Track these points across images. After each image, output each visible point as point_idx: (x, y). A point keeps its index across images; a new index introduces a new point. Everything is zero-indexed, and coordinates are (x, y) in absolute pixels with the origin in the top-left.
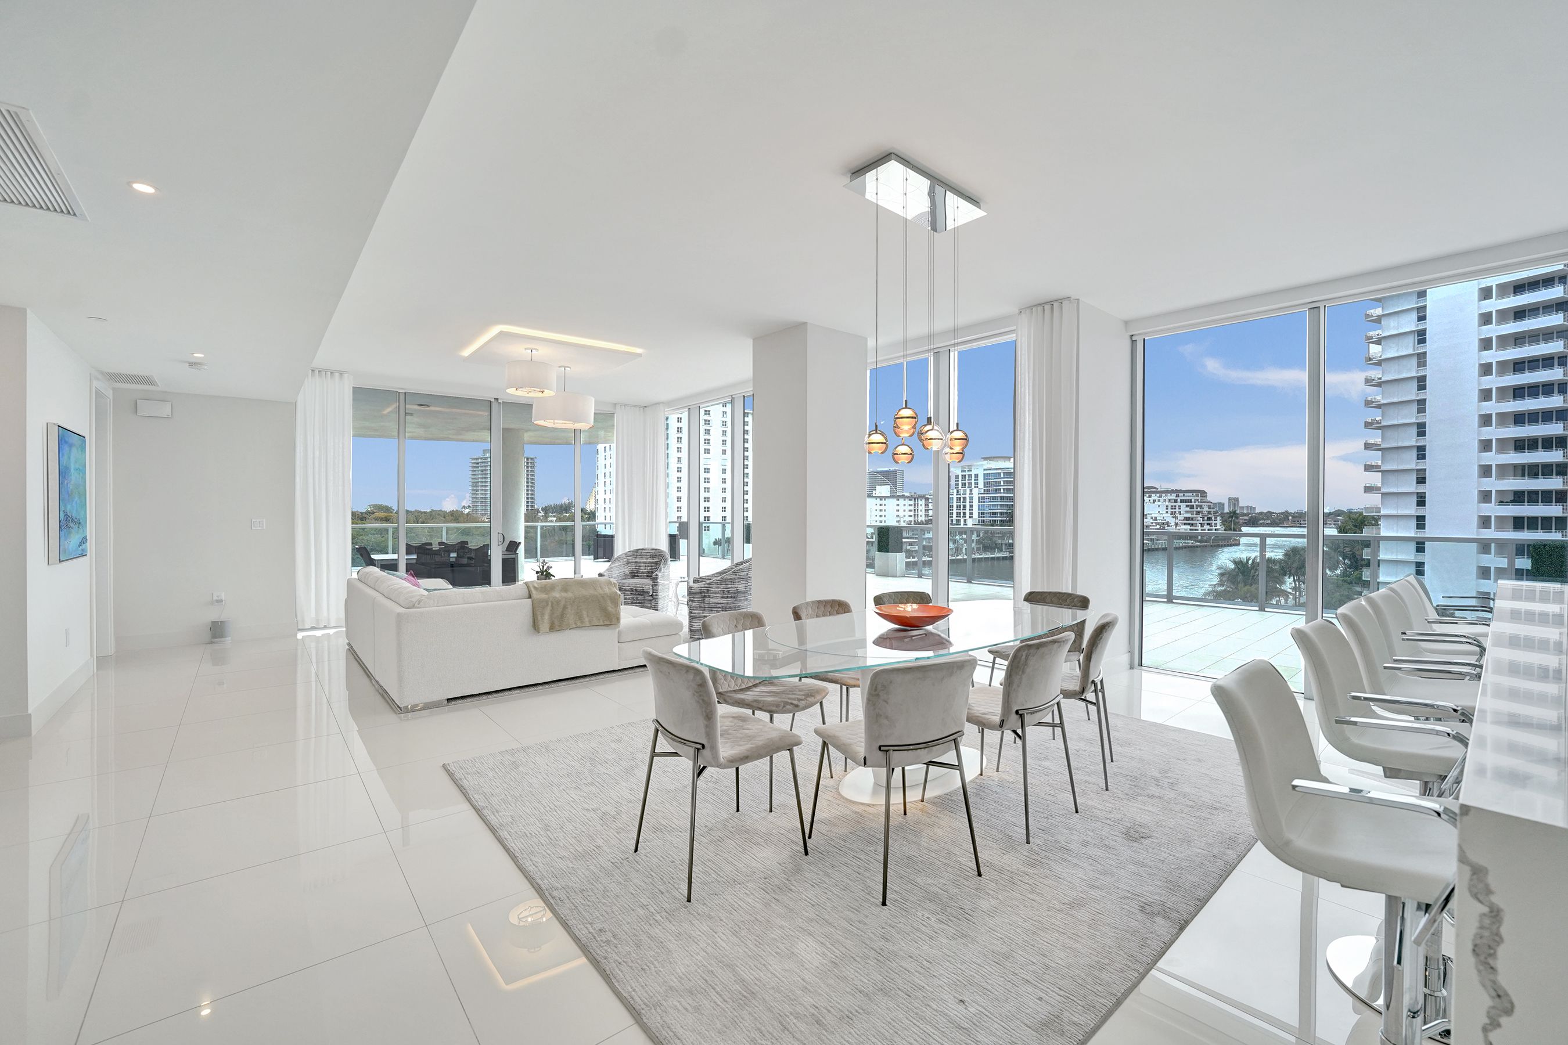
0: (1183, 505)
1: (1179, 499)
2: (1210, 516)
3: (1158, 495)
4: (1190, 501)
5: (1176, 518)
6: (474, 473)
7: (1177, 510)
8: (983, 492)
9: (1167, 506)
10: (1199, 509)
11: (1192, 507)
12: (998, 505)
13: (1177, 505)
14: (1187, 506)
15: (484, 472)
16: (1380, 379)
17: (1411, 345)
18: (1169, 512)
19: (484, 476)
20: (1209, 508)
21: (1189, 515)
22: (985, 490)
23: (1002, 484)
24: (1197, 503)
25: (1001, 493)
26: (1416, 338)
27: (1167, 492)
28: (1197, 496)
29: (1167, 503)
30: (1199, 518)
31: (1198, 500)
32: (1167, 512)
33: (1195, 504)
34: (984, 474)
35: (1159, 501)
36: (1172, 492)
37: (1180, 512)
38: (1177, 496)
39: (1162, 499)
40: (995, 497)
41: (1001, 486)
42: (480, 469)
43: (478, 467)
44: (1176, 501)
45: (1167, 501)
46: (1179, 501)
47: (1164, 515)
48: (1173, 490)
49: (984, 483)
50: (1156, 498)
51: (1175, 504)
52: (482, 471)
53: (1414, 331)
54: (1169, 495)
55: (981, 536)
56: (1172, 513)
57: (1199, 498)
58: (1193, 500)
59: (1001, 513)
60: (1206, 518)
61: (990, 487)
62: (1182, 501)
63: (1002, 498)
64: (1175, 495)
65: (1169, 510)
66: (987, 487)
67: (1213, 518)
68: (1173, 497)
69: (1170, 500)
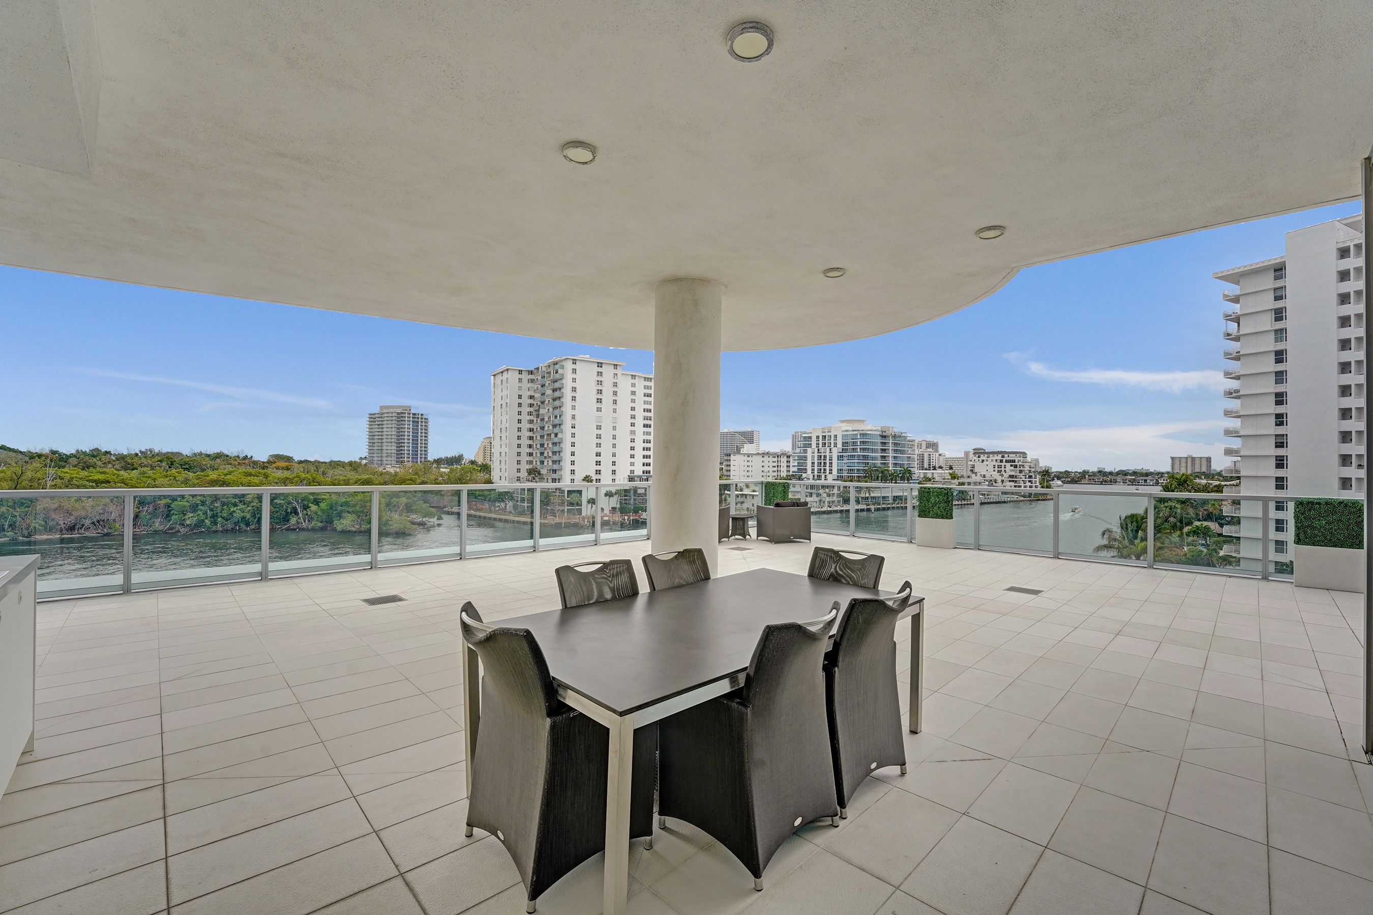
0: (1008, 465)
1: (1004, 460)
2: (1031, 474)
3: (986, 456)
4: (1014, 461)
5: (1002, 475)
6: (371, 427)
7: (1003, 469)
8: (841, 451)
9: (994, 466)
10: (1021, 469)
11: (1016, 466)
12: (855, 462)
13: (1003, 464)
14: (1011, 466)
15: (381, 426)
16: (1239, 352)
17: (1269, 322)
18: (996, 471)
19: (380, 430)
20: (1030, 468)
21: (1013, 473)
22: (843, 449)
23: (859, 444)
24: (1020, 463)
25: (857, 452)
26: (1274, 316)
27: (993, 453)
28: (1020, 457)
29: (994, 463)
30: (1022, 476)
31: (1020, 460)
32: (994, 470)
33: (1018, 464)
34: (843, 435)
35: (987, 460)
36: (998, 453)
37: (1005, 471)
38: (1003, 457)
39: (990, 459)
40: (853, 455)
41: (857, 446)
42: (377, 423)
43: (375, 421)
44: (1001, 461)
45: (995, 461)
46: (1004, 461)
47: (992, 473)
48: (999, 452)
49: (843, 442)
50: (985, 458)
51: (1001, 464)
52: (379, 425)
53: (1272, 310)
54: (996, 455)
55: (841, 490)
56: (999, 472)
57: (1021, 459)
58: (1016, 461)
59: (858, 470)
60: (1027, 476)
61: (847, 446)
62: (1007, 461)
63: (857, 456)
64: (1001, 455)
65: (996, 469)
66: (845, 446)
67: (1033, 476)
68: (999, 457)
69: (996, 460)
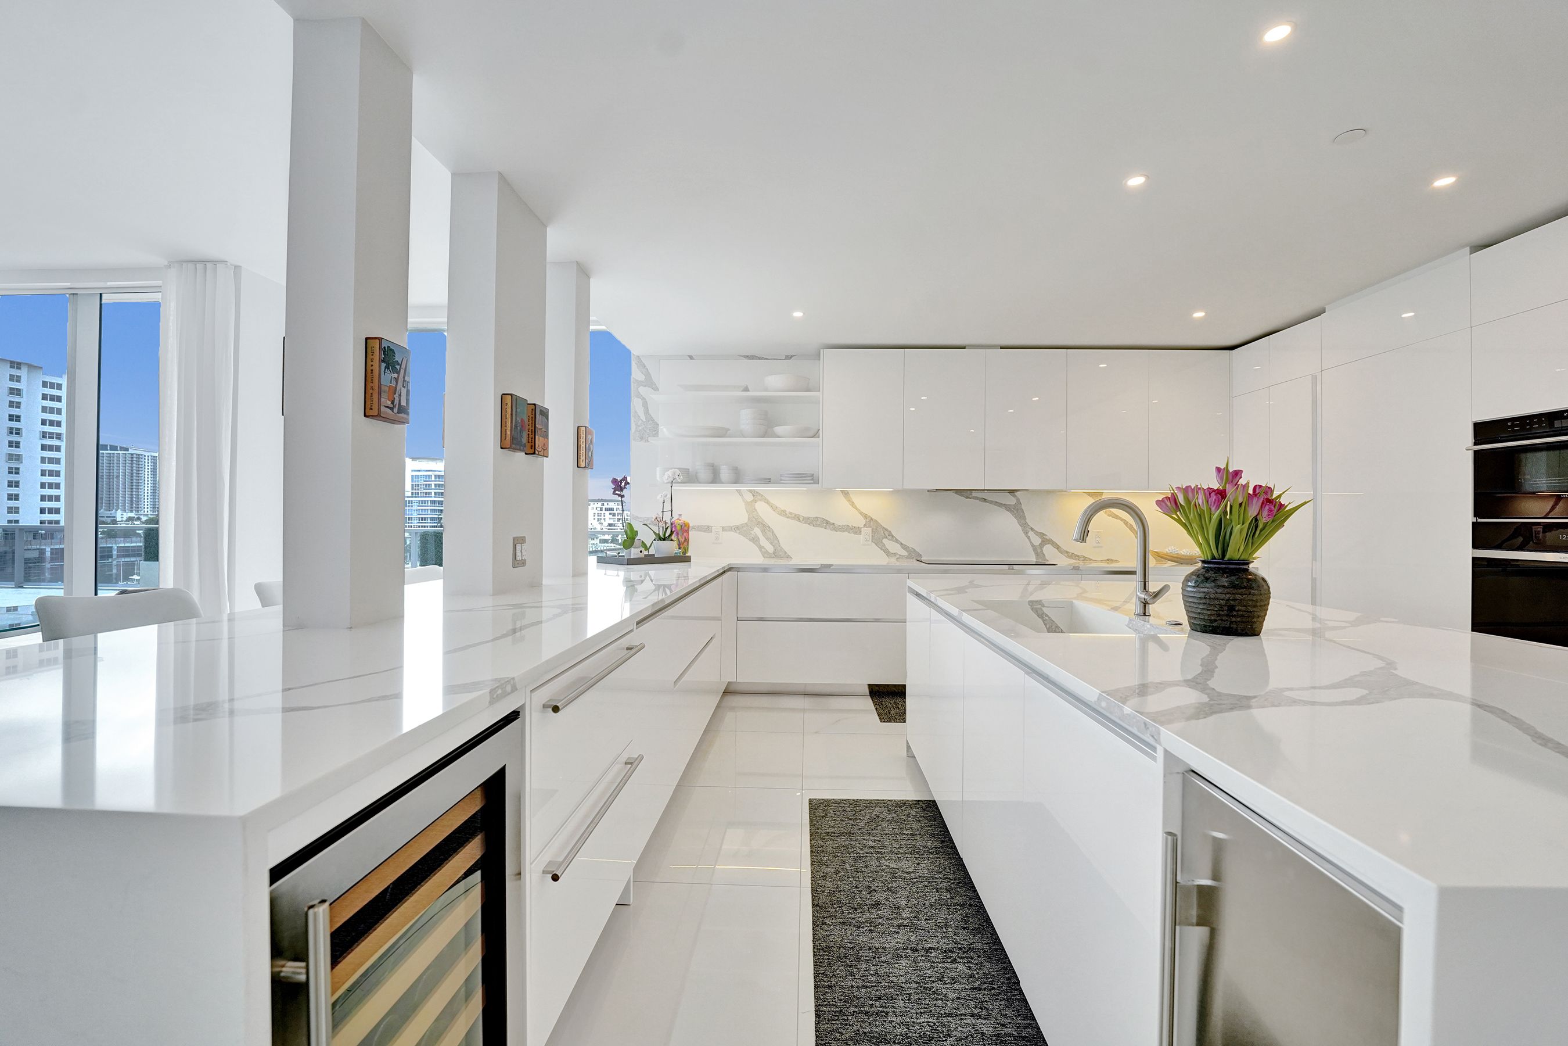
0: (607, 513)
1: (604, 507)
4: (612, 509)
5: (601, 523)
7: (602, 517)
8: (410, 495)
9: (595, 514)
11: (614, 515)
12: (428, 510)
13: (602, 512)
14: (610, 514)
18: (596, 520)
21: (611, 522)
22: (412, 493)
23: (433, 487)
25: (431, 497)
32: (594, 519)
34: (412, 476)
37: (604, 519)
38: (603, 505)
40: (425, 501)
41: (431, 489)
44: (601, 509)
46: (604, 509)
49: (413, 485)
54: (596, 503)
58: (615, 509)
59: (432, 519)
61: (418, 490)
62: (607, 509)
63: (433, 502)
65: (596, 517)
66: (415, 490)
